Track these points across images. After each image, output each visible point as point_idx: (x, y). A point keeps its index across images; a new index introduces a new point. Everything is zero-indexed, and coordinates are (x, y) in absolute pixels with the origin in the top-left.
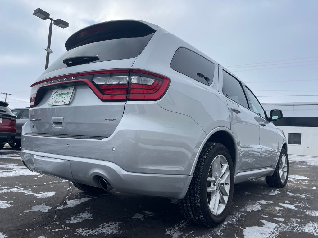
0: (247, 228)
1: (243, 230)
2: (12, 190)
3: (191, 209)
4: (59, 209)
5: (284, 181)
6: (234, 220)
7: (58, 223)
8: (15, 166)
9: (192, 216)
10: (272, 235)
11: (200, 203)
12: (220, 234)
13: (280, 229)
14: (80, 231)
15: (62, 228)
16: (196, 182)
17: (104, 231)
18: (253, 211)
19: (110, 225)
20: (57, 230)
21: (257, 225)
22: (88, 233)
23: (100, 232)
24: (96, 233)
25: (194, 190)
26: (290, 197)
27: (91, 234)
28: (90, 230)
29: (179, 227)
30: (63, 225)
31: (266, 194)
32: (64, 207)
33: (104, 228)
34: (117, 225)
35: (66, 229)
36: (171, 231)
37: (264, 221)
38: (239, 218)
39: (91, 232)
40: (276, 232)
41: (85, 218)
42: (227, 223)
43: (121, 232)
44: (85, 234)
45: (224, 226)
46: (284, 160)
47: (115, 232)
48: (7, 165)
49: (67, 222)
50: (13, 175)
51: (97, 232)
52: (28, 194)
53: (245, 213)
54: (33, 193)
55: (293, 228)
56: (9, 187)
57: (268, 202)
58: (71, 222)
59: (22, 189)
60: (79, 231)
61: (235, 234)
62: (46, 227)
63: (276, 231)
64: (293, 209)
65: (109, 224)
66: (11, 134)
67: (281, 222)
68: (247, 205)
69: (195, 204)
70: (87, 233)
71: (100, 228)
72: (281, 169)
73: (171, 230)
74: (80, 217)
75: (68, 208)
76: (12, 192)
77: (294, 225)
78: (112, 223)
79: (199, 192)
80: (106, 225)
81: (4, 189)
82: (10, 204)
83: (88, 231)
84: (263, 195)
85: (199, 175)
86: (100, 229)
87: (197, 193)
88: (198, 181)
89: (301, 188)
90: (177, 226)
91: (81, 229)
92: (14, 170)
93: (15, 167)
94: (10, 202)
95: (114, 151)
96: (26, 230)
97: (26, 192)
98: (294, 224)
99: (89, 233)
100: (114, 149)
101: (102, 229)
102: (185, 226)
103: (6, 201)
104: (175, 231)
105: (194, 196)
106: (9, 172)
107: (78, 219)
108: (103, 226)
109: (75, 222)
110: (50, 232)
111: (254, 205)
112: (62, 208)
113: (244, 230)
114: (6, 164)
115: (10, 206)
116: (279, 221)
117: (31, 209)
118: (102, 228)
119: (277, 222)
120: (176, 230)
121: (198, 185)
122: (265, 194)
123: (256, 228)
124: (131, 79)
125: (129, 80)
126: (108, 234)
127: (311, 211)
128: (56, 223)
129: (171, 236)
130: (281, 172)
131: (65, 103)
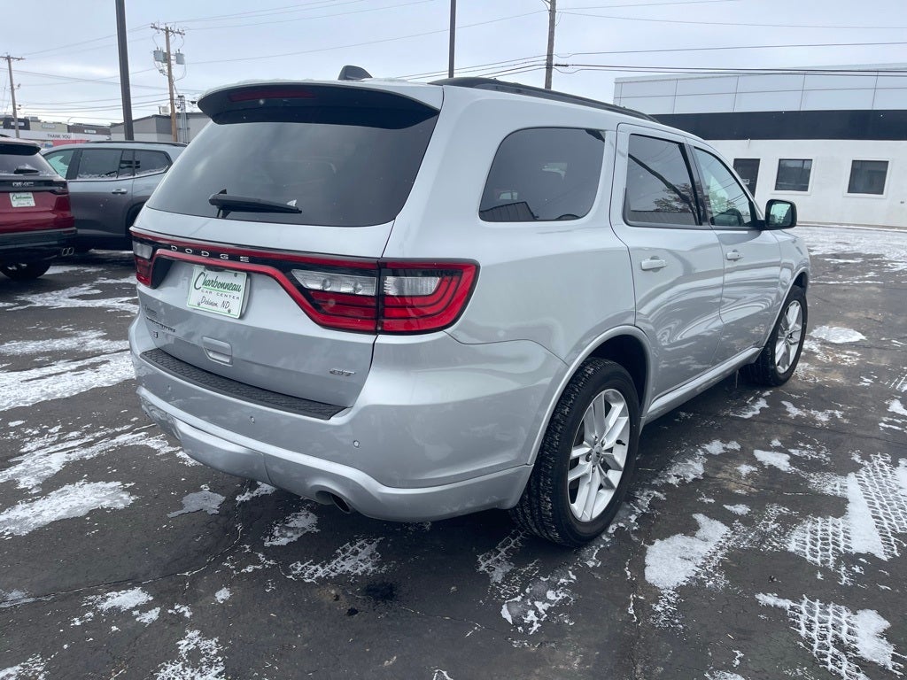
0: (657, 542)
1: (646, 549)
2: (121, 439)
3: (533, 518)
4: (242, 502)
5: (787, 368)
6: (633, 518)
7: (248, 547)
8: (100, 341)
9: (536, 530)
10: (709, 562)
11: (550, 511)
12: (594, 564)
13: (731, 543)
14: (299, 569)
15: (258, 562)
16: (543, 469)
17: (347, 566)
18: (683, 483)
19: (360, 550)
20: (250, 569)
21: (681, 532)
22: (316, 576)
23: (339, 570)
24: (333, 574)
25: (539, 486)
26: (788, 424)
27: (323, 576)
28: (318, 566)
29: (507, 547)
30: (260, 555)
31: (732, 414)
32: (251, 495)
33: (346, 557)
34: (374, 546)
35: (269, 565)
36: (489, 562)
37: (700, 518)
38: (644, 511)
39: (321, 573)
40: (720, 553)
41: (304, 529)
42: (615, 528)
43: (384, 568)
44: (309, 578)
45: (607, 540)
46: (792, 318)
47: (372, 569)
48: (81, 339)
49: (267, 544)
50: (108, 382)
51: (334, 571)
52: (163, 451)
53: (661, 492)
54: (172, 449)
55: (764, 537)
56: (110, 431)
57: (729, 446)
58: (275, 543)
59: (143, 434)
60: (296, 570)
61: (627, 563)
62: (226, 561)
63: (721, 548)
64: (783, 469)
65: (356, 547)
66: (64, 232)
67: (741, 518)
68: (673, 461)
69: (540, 511)
70: (313, 575)
71: (339, 559)
72: (781, 340)
73: (489, 558)
74: (291, 525)
75: (262, 495)
76: (122, 448)
77: (768, 530)
78: (362, 542)
79: (550, 490)
80: (351, 549)
81: (102, 438)
82: (131, 491)
83: (314, 568)
84: (722, 417)
85: (551, 455)
86: (338, 562)
87: (544, 492)
88: (547, 468)
89: (829, 383)
90: (503, 546)
91: (300, 566)
92: (103, 358)
93: (104, 345)
94: (128, 485)
95: (358, 447)
96: (187, 574)
97: (156, 447)
98: (770, 523)
99: (318, 575)
100: (356, 444)
101: (342, 563)
102: (520, 545)
103: (119, 483)
104: (498, 561)
105: (538, 497)
106: (94, 366)
107: (289, 534)
108: (344, 551)
109: (283, 541)
110: (238, 576)
111: (690, 462)
112: (248, 499)
113: (650, 548)
114: (76, 336)
115: (133, 498)
116: (736, 516)
117: (181, 506)
118: (343, 559)
119: (728, 519)
120: (500, 558)
121: (546, 476)
122: (727, 416)
123: (679, 541)
124: (384, 286)
125: (380, 286)
126: (356, 576)
127: (828, 475)
128: (245, 549)
129: (488, 575)
130: (780, 348)
131: (229, 311)
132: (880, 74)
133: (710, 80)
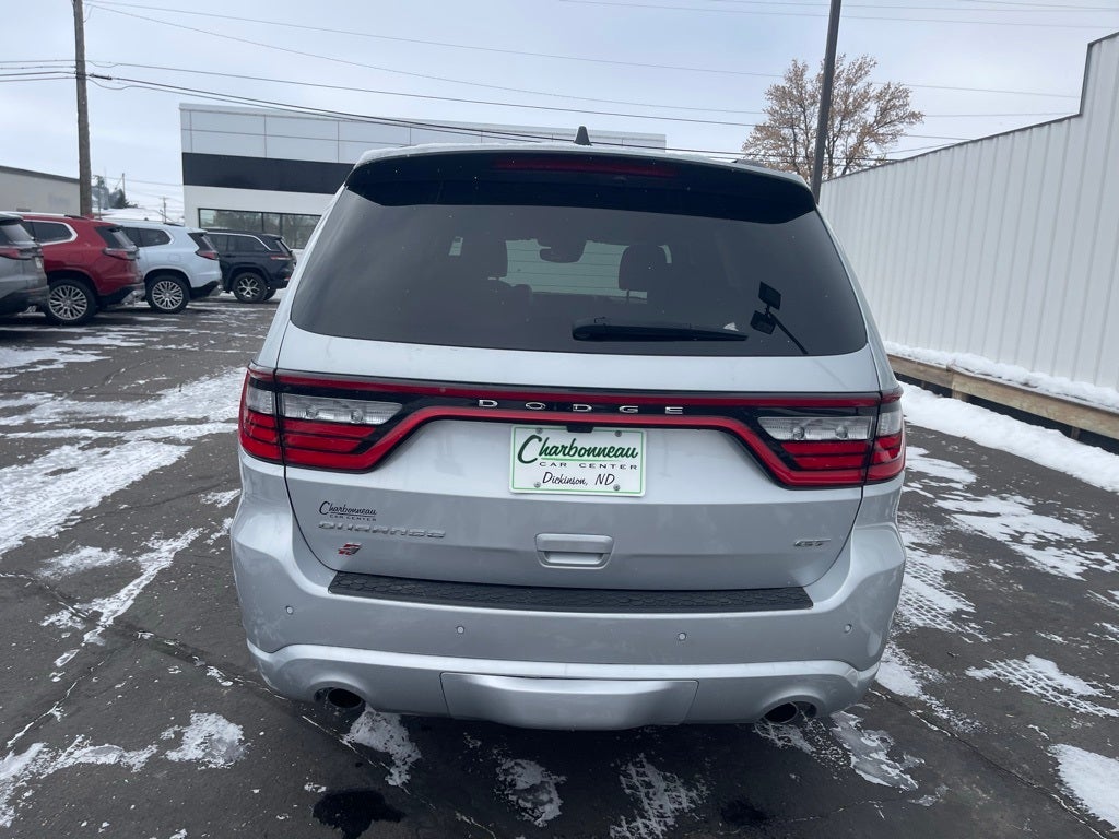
19: (644, 778)
24: (670, 821)
27: (664, 828)
28: (639, 819)
39: (656, 826)
41: (546, 783)
51: (664, 817)
52: (135, 763)
58: (546, 816)
74: (523, 785)
99: (657, 830)
107: (544, 797)
124: (880, 426)
125: (877, 426)
126: (692, 810)
131: (617, 488)
132: (484, 134)
133: (307, 121)
